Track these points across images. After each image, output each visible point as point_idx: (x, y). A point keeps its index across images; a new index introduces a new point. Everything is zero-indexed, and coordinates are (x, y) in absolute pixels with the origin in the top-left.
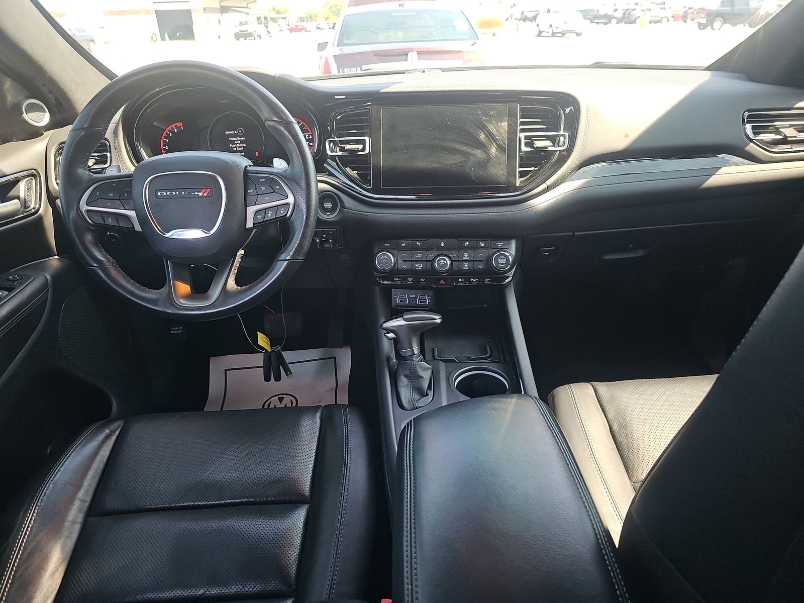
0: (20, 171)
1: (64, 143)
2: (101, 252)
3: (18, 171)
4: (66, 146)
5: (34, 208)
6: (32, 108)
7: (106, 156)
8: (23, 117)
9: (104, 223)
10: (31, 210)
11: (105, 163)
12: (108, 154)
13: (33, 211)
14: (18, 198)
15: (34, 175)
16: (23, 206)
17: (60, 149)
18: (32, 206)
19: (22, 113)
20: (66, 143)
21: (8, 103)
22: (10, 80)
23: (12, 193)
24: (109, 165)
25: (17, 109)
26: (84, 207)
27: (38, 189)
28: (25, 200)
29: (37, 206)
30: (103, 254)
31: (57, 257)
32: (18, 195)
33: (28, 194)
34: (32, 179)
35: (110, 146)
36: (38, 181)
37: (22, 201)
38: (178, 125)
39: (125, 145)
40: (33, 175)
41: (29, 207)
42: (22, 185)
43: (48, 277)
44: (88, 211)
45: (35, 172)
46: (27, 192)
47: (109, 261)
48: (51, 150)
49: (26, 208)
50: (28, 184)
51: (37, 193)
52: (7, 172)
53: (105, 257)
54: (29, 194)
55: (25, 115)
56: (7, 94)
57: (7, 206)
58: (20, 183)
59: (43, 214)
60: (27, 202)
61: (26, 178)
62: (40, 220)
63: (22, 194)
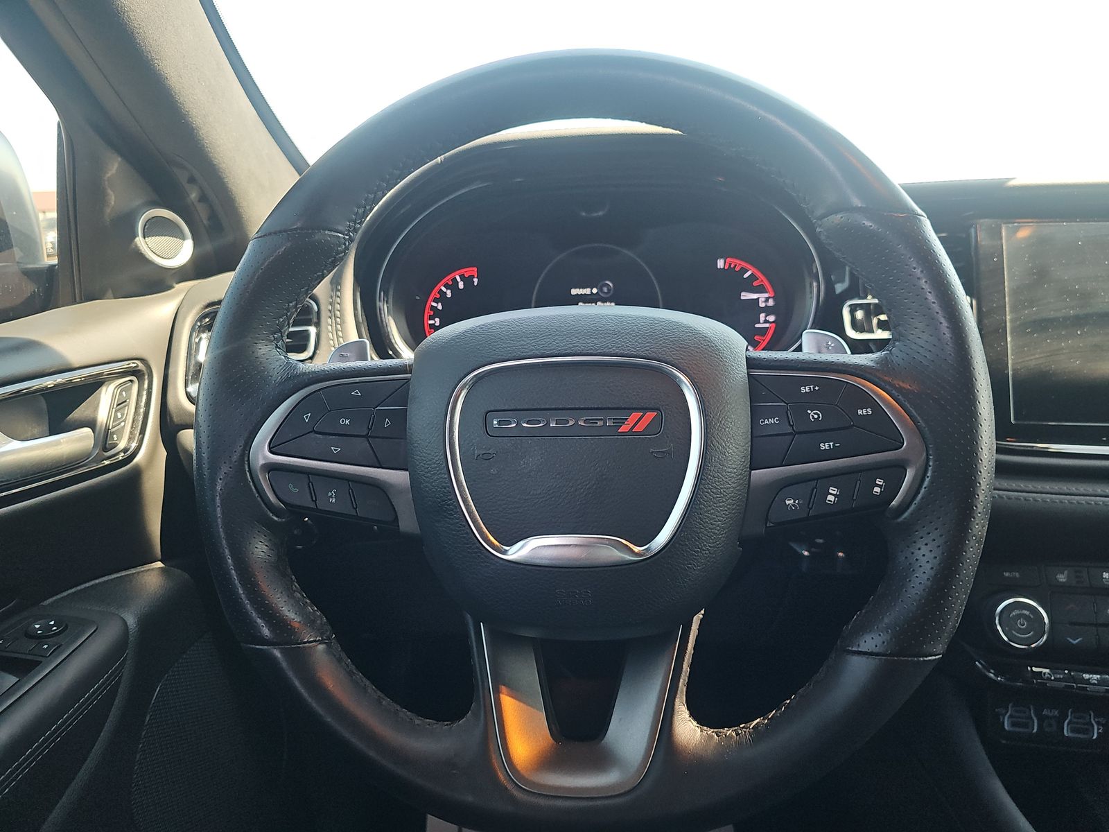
0: (106, 360)
1: (219, 302)
2: (290, 594)
3: (103, 361)
4: (222, 311)
5: (125, 450)
6: (157, 227)
7: (306, 335)
8: (136, 246)
9: (313, 505)
10: (118, 454)
11: (302, 349)
12: (312, 330)
13: (121, 457)
14: (92, 424)
15: (137, 372)
16: (100, 444)
17: (205, 316)
18: (122, 445)
19: (135, 235)
20: (223, 303)
21: (108, 211)
22: (119, 159)
23: (79, 413)
24: (311, 354)
25: (125, 226)
26: (261, 453)
27: (143, 404)
28: (107, 430)
29: (134, 445)
30: (297, 601)
31: (159, 564)
32: (92, 416)
33: (116, 416)
34: (131, 381)
35: (319, 313)
36: (146, 386)
37: (99, 433)
38: (468, 272)
39: (355, 309)
40: (135, 372)
41: (115, 446)
42: (106, 395)
43: (131, 621)
44: (271, 468)
45: (141, 366)
46: (116, 412)
47: (310, 622)
48: (185, 318)
49: (105, 449)
50: (121, 391)
51: (139, 415)
52: (75, 360)
53: (301, 611)
54: (119, 415)
55: (139, 240)
56: (109, 191)
57: (58, 443)
58: (104, 389)
59: (143, 464)
60: (113, 433)
61: (118, 378)
62: (135, 478)
63: (102, 416)
